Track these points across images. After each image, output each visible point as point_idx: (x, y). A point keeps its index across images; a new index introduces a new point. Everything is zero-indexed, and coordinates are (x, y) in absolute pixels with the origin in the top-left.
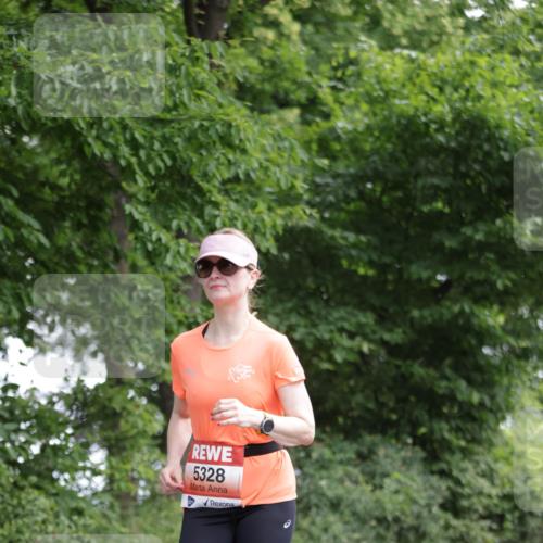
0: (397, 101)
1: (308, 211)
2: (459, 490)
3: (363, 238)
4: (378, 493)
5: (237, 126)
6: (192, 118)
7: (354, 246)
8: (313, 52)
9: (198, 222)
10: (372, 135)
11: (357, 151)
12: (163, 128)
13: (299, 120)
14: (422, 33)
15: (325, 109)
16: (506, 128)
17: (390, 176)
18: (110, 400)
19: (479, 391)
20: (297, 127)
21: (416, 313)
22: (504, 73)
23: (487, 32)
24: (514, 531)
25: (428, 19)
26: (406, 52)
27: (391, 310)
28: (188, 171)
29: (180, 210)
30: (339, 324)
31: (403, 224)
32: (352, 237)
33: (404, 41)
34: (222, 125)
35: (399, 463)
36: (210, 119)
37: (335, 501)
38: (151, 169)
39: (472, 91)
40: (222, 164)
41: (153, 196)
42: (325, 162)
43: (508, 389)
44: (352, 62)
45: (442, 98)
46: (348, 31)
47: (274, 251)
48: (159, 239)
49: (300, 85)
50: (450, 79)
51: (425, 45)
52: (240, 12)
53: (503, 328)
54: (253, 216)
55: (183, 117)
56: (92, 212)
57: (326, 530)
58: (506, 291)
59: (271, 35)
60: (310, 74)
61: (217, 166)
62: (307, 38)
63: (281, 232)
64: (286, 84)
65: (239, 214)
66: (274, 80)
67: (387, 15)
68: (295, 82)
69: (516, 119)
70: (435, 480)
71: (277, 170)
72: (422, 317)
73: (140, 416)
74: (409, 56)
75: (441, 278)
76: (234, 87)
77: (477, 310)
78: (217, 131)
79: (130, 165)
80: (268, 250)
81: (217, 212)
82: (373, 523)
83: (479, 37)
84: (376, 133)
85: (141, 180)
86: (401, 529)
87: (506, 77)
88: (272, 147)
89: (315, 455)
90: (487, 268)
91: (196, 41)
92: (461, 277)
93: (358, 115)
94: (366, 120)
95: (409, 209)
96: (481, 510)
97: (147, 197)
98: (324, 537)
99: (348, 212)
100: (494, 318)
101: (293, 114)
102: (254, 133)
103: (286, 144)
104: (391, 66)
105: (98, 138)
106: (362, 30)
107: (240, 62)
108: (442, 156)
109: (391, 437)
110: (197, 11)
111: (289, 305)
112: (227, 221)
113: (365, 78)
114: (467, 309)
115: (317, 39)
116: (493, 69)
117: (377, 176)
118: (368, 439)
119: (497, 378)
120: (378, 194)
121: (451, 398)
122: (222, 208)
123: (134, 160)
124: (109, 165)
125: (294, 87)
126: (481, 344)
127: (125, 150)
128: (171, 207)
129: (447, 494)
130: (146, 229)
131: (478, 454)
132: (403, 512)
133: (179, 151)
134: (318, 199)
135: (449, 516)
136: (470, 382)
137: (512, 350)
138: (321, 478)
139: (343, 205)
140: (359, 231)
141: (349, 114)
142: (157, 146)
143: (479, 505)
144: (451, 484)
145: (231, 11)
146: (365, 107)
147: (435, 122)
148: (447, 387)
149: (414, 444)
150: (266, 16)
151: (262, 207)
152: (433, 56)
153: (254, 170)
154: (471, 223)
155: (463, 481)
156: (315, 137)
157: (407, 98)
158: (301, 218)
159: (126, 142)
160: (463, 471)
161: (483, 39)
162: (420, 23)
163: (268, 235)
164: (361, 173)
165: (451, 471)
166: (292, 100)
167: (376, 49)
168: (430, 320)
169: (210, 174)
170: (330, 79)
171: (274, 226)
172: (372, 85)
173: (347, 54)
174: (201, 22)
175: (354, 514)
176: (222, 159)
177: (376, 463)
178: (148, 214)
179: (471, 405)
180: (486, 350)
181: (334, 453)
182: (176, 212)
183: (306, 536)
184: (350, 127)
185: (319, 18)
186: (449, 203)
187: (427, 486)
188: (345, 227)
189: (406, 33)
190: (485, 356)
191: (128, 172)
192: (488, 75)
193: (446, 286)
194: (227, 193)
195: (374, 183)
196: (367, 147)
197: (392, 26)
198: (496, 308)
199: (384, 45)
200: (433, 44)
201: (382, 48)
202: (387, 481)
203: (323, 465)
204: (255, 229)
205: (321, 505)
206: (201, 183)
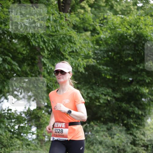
0: (118, 30)
1: (93, 60)
2: (135, 138)
3: (108, 68)
4: (113, 139)
5: (73, 37)
6: (60, 35)
7: (106, 70)
8: (94, 16)
10: (111, 39)
11: (107, 44)
12: (52, 37)
13: (90, 35)
14: (125, 10)
15: (98, 32)
16: (149, 37)
17: (116, 51)
18: (37, 113)
19: (141, 111)
20: (90, 37)
21: (123, 89)
22: (148, 21)
23: (143, 10)
24: (151, 150)
25: (127, 6)
26: (120, 16)
27: (116, 88)
28: (59, 49)
29: (57, 60)
30: (102, 92)
31: (120, 64)
32: (105, 68)
33: (120, 13)
34: (69, 36)
35: (118, 131)
36: (66, 35)
37: (100, 142)
38: (49, 49)
39: (139, 26)
40: (69, 47)
41: (50, 56)
42: (98, 47)
43: (149, 110)
44: (105, 19)
45: (131, 29)
46: (104, 10)
47: (84, 72)
48: (51, 68)
49: (91, 25)
50: (133, 23)
51: (126, 14)
52: (74, 5)
53: (148, 93)
54: (78, 62)
55: (58, 34)
56: (33, 61)
57: (98, 150)
58: (149, 83)
59: (82, 11)
60: (93, 22)
61: (67, 48)
62: (92, 12)
63: (85, 66)
64: (87, 25)
65: (74, 61)
66: (83, 24)
67: (115, 6)
68: (89, 24)
69: (152, 34)
70: (129, 136)
71: (84, 49)
72: (125, 90)
73: (46, 118)
74: (121, 17)
75: (131, 79)
76: (72, 26)
77: (141, 88)
78: (67, 38)
79: (43, 48)
80: (82, 71)
82: (111, 148)
83: (141, 11)
84: (112, 39)
85: (46, 52)
86: (119, 150)
87: (149, 23)
88: (83, 42)
89: (95, 129)
90: (143, 76)
91: (61, 13)
92: (136, 79)
93: (107, 34)
94: (109, 35)
95: (121, 60)
96: (142, 144)
97: (48, 57)
98: (98, 152)
99: (104, 61)
100: (146, 91)
101: (89, 33)
102: (78, 39)
103: (87, 42)
104: (116, 19)
105: (34, 40)
106: (108, 10)
107: (74, 19)
108: (131, 45)
109: (116, 124)
110: (62, 4)
111: (88, 87)
113: (109, 23)
114: (138, 88)
115: (95, 12)
116: (145, 20)
117: (112, 51)
118: (110, 124)
119: (146, 107)
120: (113, 56)
121: (133, 113)
122: (69, 60)
123: (44, 46)
124: (37, 48)
125: (89, 26)
126: (142, 97)
127: (42, 44)
128: (55, 60)
129: (132, 140)
130: (48, 66)
131: (141, 128)
132: (120, 145)
133: (56, 43)
134: (96, 57)
135: (133, 146)
136: (139, 108)
137: (150, 99)
138: (97, 135)
139: (103, 59)
140: (107, 66)
141: (104, 33)
142: (51, 42)
143: (141, 143)
144: (133, 137)
145: (71, 4)
146: (109, 31)
147: (129, 35)
148: (132, 110)
149: (123, 126)
150: (81, 6)
151: (80, 59)
152: (128, 17)
153: (78, 49)
154: (139, 64)
155: (137, 136)
156: (95, 40)
157: (121, 29)
158: (91, 62)
159: (42, 41)
160: (137, 133)
161: (142, 12)
162: (125, 8)
163: (82, 67)
164: (108, 50)
165: (133, 133)
166: (88, 29)
167: (112, 15)
168: (127, 91)
169: (66, 50)
170: (99, 23)
171: (83, 65)
172: (111, 25)
173: (104, 16)
174: (63, 8)
175: (106, 145)
176: (69, 46)
177: (112, 131)
178: (48, 61)
179: (139, 115)
180: (143, 99)
181: (100, 128)
182: (56, 61)
183: (92, 152)
184: (105, 37)
185: (96, 6)
186: (133, 58)
187: (127, 137)
188: (103, 65)
189: (121, 10)
190: (143, 101)
191: (43, 50)
192: (143, 22)
193: (132, 81)
194: (70, 55)
196: (110, 42)
197: (117, 8)
198: (146, 87)
199: (114, 14)
200: (128, 13)
201: (114, 15)
202: (115, 136)
203: (97, 132)
204: (78, 66)
205: (97, 143)
206: (63, 53)
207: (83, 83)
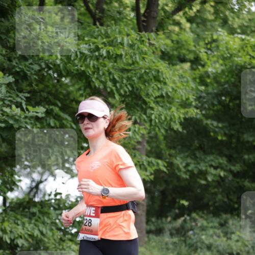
0: (236, 59)
1: (195, 110)
4: (229, 241)
5: (162, 72)
6: (141, 68)
9: (144, 116)
10: (224, 74)
12: (127, 73)
13: (190, 68)
15: (202, 63)
21: (246, 157)
25: (250, 20)
27: (234, 156)
28: (139, 93)
29: (136, 111)
30: (210, 163)
33: (239, 31)
34: (155, 71)
35: (238, 227)
36: (149, 69)
37: (209, 246)
38: (122, 92)
40: (155, 89)
42: (203, 88)
46: (212, 27)
51: (249, 32)
54: (169, 113)
55: (137, 68)
60: (195, 46)
61: (153, 90)
62: (193, 30)
63: (183, 121)
65: (163, 113)
67: (230, 19)
68: (188, 50)
71: (181, 91)
76: (160, 53)
78: (152, 74)
79: (112, 90)
80: (178, 129)
81: (152, 112)
84: (227, 74)
85: (117, 97)
89: (199, 224)
94: (222, 68)
99: (214, 111)
101: (187, 66)
102: (170, 75)
103: (185, 79)
104: (233, 42)
105: (97, 78)
109: (235, 215)
111: (187, 154)
112: (157, 116)
113: (220, 48)
115: (198, 30)
117: (227, 94)
118: (224, 216)
120: (228, 102)
122: (155, 110)
123: (114, 88)
124: (102, 91)
127: (110, 84)
132: (241, 250)
133: (135, 83)
134: (200, 105)
138: (202, 235)
139: (211, 107)
141: (214, 65)
142: (125, 82)
145: (158, 18)
146: (221, 62)
153: (170, 92)
156: (198, 76)
157: (241, 57)
158: (192, 114)
162: (246, 22)
163: (177, 122)
164: (219, 92)
168: (253, 160)
169: (150, 94)
171: (180, 118)
172: (224, 51)
173: (212, 37)
174: (145, 24)
175: (218, 251)
176: (155, 87)
177: (228, 227)
181: (208, 223)
182: (134, 112)
184: (214, 71)
185: (199, 20)
189: (240, 27)
194: (157, 103)
195: (226, 97)
196: (223, 80)
197: (233, 24)
202: (233, 236)
203: (203, 229)
204: (171, 120)
205: (203, 247)
206: (145, 99)
207: (179, 147)
